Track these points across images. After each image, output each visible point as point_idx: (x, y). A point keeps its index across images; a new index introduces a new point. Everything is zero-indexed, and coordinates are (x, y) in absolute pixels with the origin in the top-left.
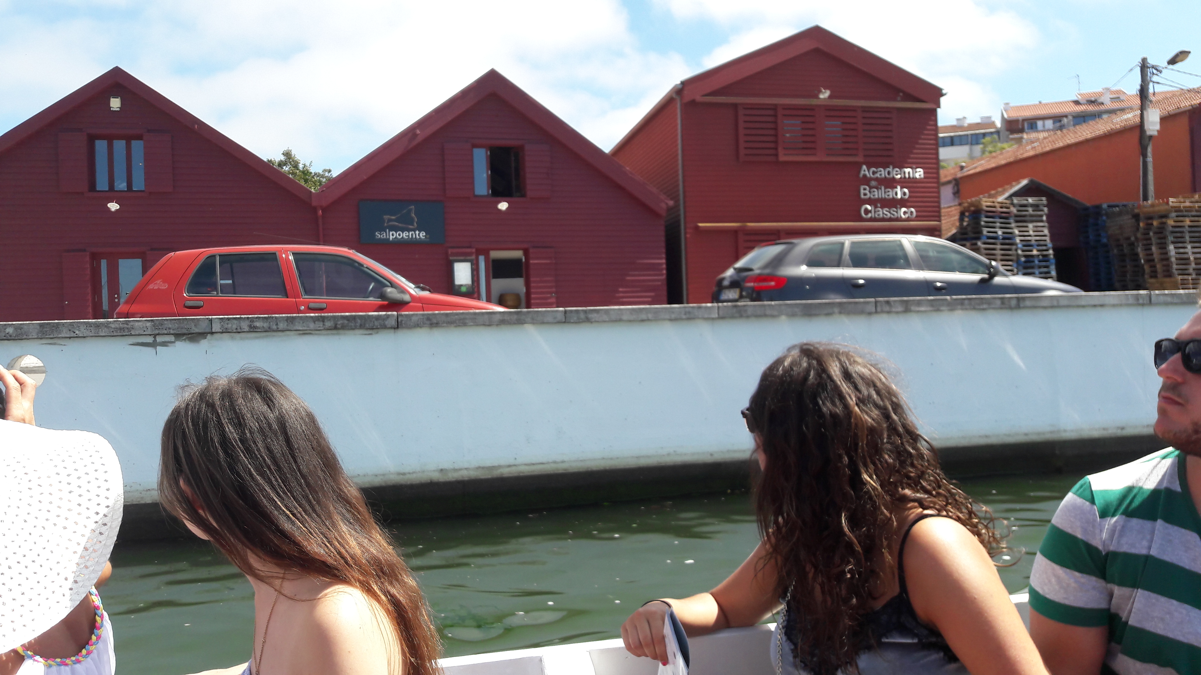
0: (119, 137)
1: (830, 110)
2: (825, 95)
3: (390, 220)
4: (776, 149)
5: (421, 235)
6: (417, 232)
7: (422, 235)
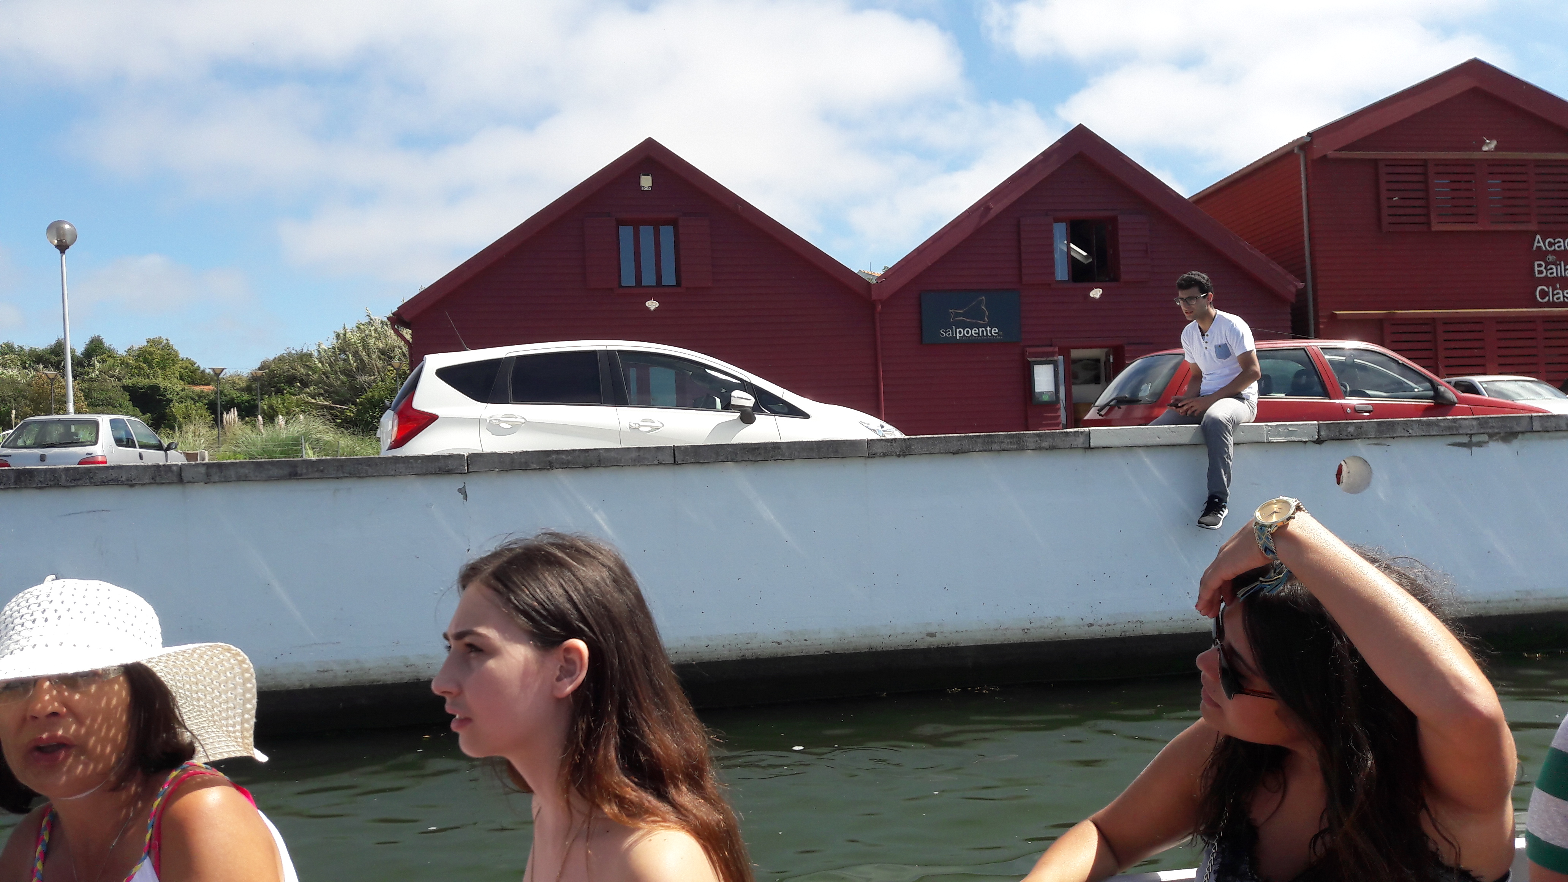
0: (646, 223)
1: (1493, 165)
2: (1490, 145)
3: (957, 315)
4: (1428, 215)
5: (993, 331)
6: (988, 329)
7: (995, 331)
